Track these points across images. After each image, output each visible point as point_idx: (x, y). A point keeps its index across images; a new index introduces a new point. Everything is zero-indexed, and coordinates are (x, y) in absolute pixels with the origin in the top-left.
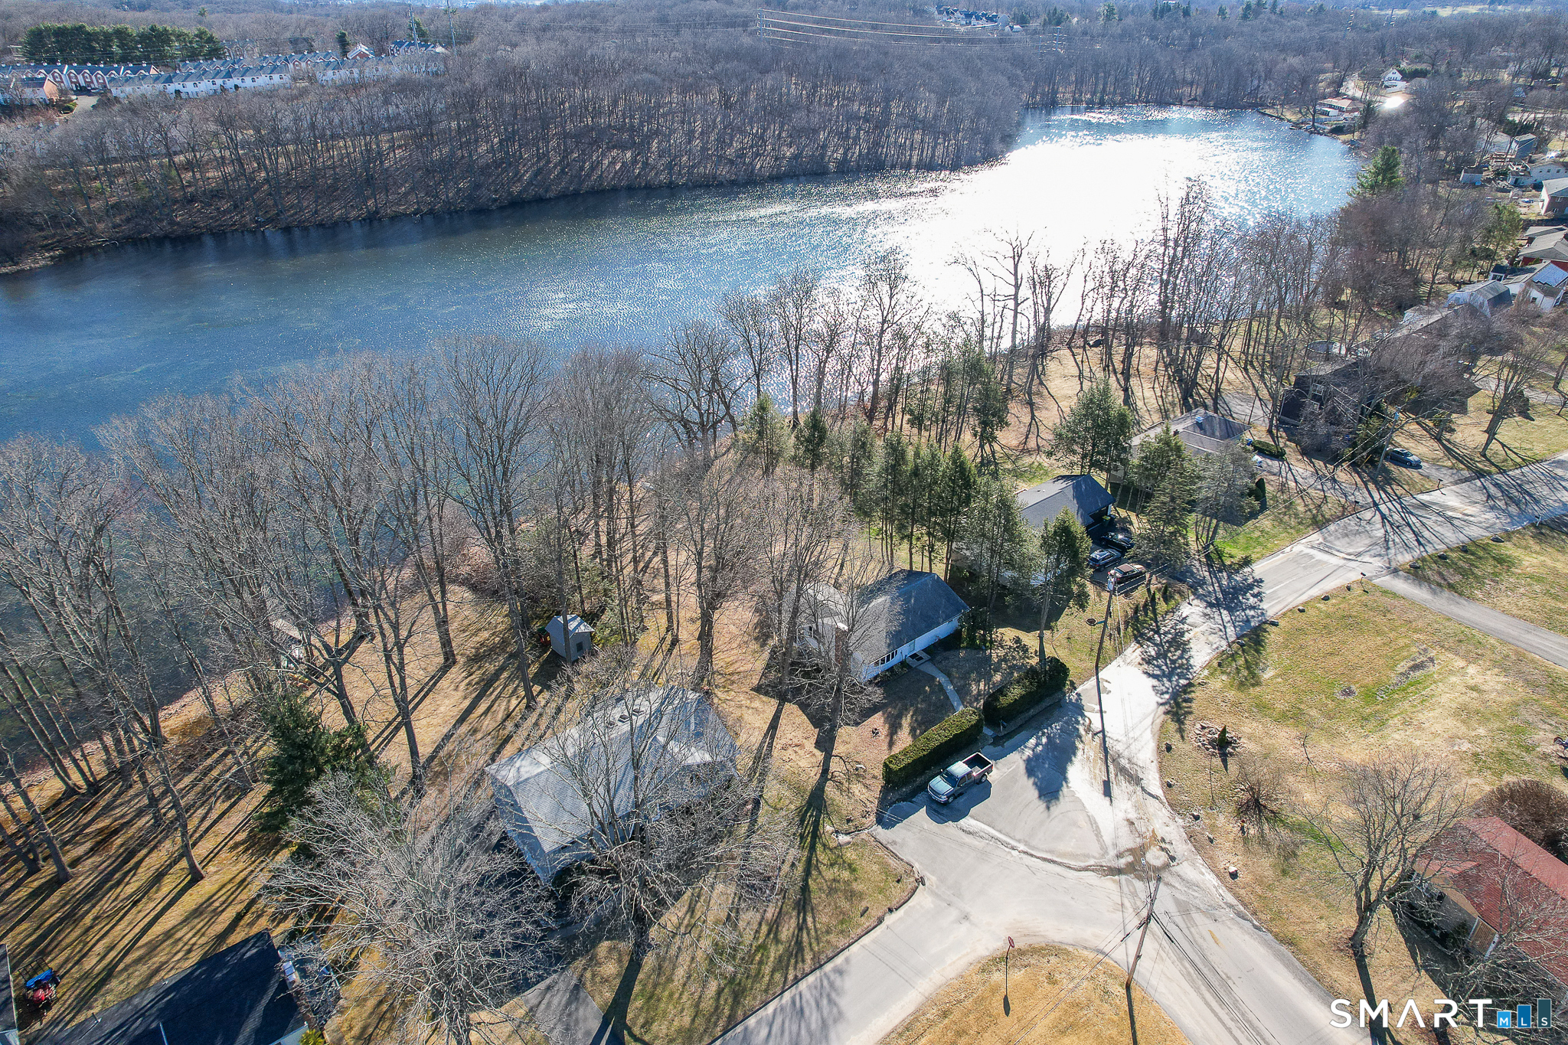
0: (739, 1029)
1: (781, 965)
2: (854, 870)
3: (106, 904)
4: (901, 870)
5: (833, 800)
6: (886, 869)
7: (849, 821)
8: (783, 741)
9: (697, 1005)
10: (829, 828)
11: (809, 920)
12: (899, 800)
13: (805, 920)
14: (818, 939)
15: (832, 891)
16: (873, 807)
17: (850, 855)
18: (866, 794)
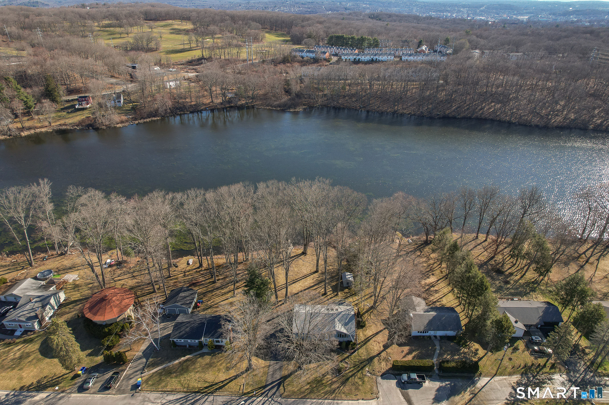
0: (305, 400)
1: (326, 393)
2: (364, 383)
3: (218, 292)
4: (375, 392)
5: (374, 362)
6: (371, 389)
7: (373, 370)
8: (376, 339)
9: (301, 388)
10: (367, 369)
11: (342, 387)
12: (392, 374)
13: (341, 387)
14: (339, 393)
15: (354, 384)
16: (383, 371)
17: (366, 379)
18: (384, 367)
